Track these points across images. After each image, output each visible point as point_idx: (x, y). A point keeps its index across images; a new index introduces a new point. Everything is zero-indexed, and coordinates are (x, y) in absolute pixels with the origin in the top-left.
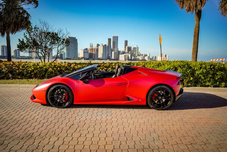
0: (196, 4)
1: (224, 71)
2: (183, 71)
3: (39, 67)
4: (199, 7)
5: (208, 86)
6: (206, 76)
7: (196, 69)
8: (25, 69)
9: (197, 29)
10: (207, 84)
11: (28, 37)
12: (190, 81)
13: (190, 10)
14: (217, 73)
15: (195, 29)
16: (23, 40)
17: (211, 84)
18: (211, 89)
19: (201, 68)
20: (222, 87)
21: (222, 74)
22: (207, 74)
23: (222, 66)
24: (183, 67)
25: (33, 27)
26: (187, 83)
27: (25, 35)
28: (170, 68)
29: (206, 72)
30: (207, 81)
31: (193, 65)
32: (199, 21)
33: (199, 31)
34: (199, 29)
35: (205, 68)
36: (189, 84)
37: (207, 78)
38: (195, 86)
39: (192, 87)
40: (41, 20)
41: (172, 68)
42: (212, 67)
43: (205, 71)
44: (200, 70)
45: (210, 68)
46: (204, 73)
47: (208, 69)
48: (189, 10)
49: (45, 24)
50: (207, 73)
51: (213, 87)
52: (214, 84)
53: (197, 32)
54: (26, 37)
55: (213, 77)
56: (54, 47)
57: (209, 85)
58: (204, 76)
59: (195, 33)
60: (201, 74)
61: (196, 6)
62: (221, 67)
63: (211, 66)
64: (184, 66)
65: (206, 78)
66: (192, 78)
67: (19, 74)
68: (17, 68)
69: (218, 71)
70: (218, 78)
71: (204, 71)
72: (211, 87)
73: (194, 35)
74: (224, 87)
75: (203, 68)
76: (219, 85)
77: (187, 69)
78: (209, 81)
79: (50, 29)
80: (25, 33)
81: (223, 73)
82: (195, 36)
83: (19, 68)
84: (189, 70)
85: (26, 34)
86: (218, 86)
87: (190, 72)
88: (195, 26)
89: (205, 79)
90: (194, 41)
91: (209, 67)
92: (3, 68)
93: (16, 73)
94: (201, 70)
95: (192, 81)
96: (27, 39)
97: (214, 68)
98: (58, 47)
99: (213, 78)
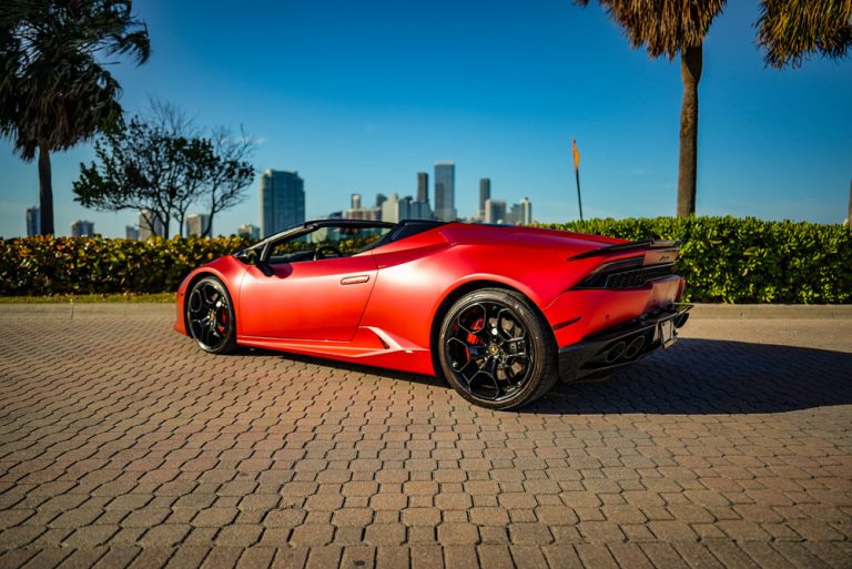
0: (679, 28)
1: (771, 245)
3: (143, 251)
4: (690, 36)
5: (719, 300)
6: (708, 263)
8: (95, 261)
9: (689, 110)
10: (716, 292)
11: (110, 153)
13: (661, 50)
14: (745, 253)
15: (684, 113)
16: (94, 165)
17: (727, 292)
18: (727, 310)
19: (687, 237)
20: (766, 302)
21: (761, 255)
22: (711, 258)
23: (761, 230)
25: (128, 122)
27: (98, 147)
29: (706, 251)
30: (711, 283)
31: (664, 227)
32: (696, 86)
33: (696, 118)
34: (696, 111)
35: (702, 237)
37: (713, 271)
40: (155, 101)
42: (726, 232)
43: (701, 247)
44: (686, 242)
45: (718, 236)
46: (699, 253)
47: (713, 238)
48: (657, 49)
49: (169, 112)
50: (712, 252)
51: (736, 302)
52: (737, 290)
53: (690, 121)
54: (102, 155)
55: (733, 267)
57: (721, 296)
58: (700, 265)
59: (684, 126)
60: (692, 258)
61: (680, 33)
62: (758, 234)
63: (721, 228)
65: (708, 272)
67: (74, 279)
68: (68, 257)
69: (747, 247)
70: (749, 272)
71: (698, 247)
72: (729, 302)
73: (682, 132)
74: (773, 301)
75: (696, 238)
76: (755, 294)
78: (721, 282)
79: (187, 129)
80: (101, 142)
81: (765, 252)
82: (683, 136)
83: (76, 256)
85: (102, 147)
86: (754, 300)
88: (682, 103)
89: (705, 274)
90: (682, 151)
91: (715, 233)
92: (23, 258)
93: (66, 274)
94: (689, 244)
96: (106, 161)
97: (732, 235)
98: (214, 190)
99: (734, 270)
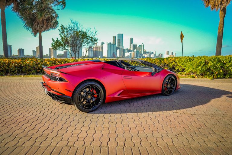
0: (221, 2)
2: (213, 64)
4: (224, 5)
7: (225, 62)
9: (222, 26)
12: (219, 73)
15: (220, 26)
19: (230, 61)
24: (213, 61)
26: (217, 75)
28: (202, 62)
31: (223, 59)
32: (224, 19)
33: (223, 28)
36: (219, 76)
38: (224, 78)
39: (221, 78)
41: (203, 61)
48: (214, 8)
53: (222, 28)
56: (83, 45)
59: (219, 30)
60: (230, 67)
64: (215, 60)
66: (221, 71)
77: (217, 62)
79: (81, 28)
82: (219, 33)
84: (219, 64)
87: (220, 65)
88: (219, 23)
94: (230, 63)
95: (221, 73)
98: (87, 45)
